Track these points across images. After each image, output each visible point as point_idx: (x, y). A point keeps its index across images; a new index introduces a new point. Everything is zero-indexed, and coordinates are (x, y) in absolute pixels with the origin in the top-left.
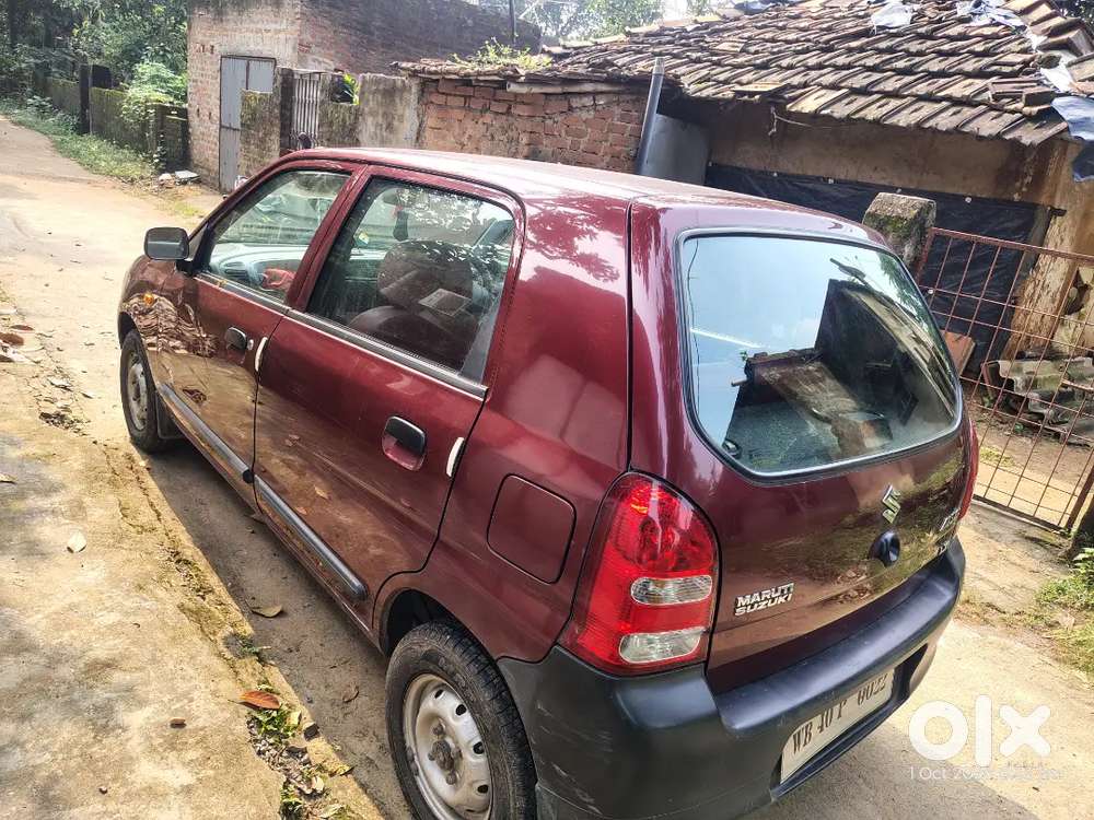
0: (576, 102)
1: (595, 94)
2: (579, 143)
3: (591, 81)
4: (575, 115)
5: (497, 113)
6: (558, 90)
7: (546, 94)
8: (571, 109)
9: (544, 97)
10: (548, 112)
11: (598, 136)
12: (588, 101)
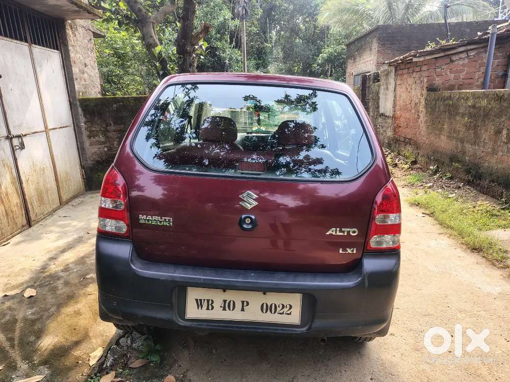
0: (454, 58)
1: (467, 51)
2: (460, 75)
3: (463, 46)
4: (455, 63)
5: (417, 72)
6: (442, 54)
7: (436, 58)
8: (452, 61)
9: (434, 59)
10: (437, 65)
11: (473, 70)
12: (463, 55)
